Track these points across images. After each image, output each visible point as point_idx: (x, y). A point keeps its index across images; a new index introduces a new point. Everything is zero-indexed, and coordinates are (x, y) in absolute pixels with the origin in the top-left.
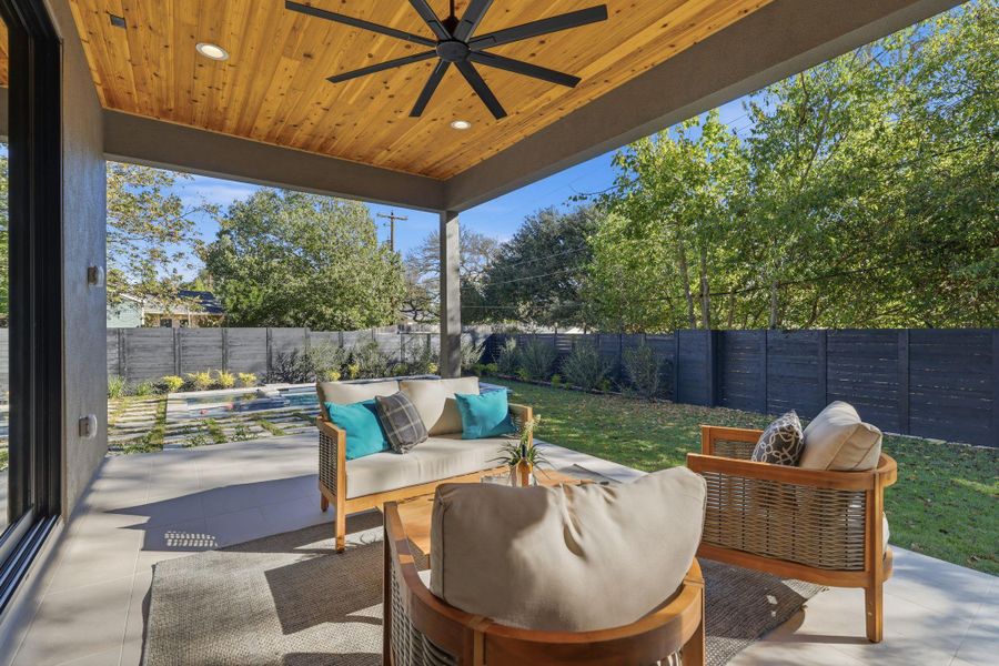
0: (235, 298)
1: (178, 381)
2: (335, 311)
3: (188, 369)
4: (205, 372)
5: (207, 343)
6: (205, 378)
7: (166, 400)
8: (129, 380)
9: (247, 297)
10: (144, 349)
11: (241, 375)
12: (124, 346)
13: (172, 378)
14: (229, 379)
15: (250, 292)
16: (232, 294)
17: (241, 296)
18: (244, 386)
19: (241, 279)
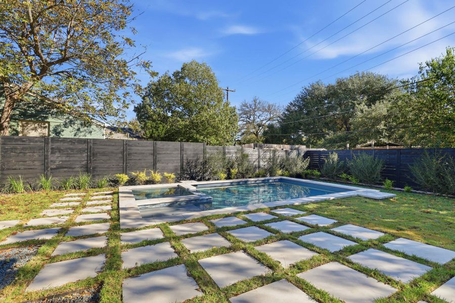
0: (151, 130)
1: (125, 178)
2: (204, 138)
3: (132, 170)
4: (143, 172)
5: (143, 152)
6: (143, 176)
7: (118, 193)
8: (94, 176)
9: (157, 130)
10: (104, 154)
11: (166, 174)
12: (90, 152)
13: (121, 175)
14: (158, 177)
15: (159, 127)
16: (149, 129)
17: (154, 130)
18: (167, 182)
19: (154, 121)
